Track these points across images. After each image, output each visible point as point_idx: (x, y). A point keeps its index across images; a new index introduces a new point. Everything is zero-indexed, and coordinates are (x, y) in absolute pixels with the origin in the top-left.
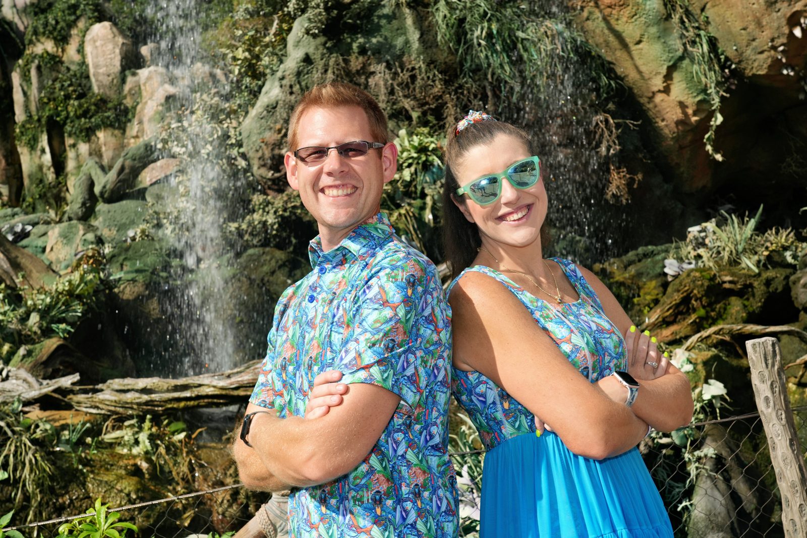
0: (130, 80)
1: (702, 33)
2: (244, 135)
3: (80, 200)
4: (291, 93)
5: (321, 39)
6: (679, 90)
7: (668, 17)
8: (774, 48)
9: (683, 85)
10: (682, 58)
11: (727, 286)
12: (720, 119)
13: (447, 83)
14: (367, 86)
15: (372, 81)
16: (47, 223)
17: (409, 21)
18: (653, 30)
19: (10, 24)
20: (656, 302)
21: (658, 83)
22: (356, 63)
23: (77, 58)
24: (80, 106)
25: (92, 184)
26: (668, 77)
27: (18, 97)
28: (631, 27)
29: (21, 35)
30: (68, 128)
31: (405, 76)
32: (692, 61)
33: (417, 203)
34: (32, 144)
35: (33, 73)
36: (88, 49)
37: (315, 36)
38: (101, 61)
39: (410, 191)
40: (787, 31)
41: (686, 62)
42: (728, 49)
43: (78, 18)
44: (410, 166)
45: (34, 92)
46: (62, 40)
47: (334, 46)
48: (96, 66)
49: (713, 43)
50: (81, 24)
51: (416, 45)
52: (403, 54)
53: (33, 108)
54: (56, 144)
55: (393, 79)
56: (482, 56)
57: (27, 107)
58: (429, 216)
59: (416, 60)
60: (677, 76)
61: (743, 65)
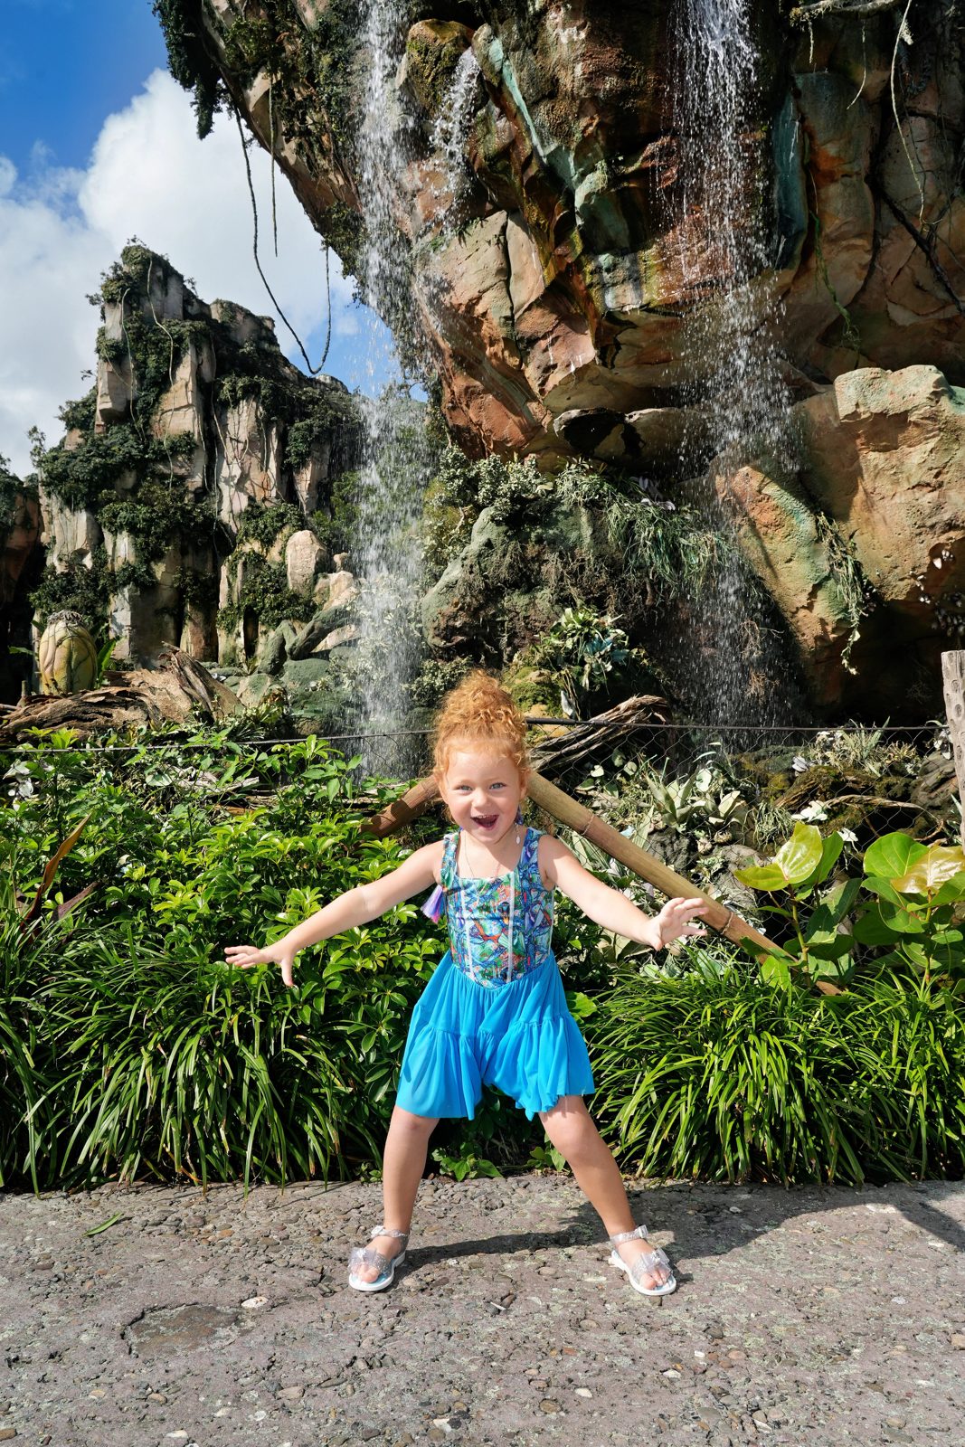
0: (321, 581)
1: (849, 557)
2: (424, 608)
3: (271, 657)
4: (471, 572)
5: (504, 528)
6: (822, 607)
7: (819, 540)
8: (914, 576)
9: (826, 604)
10: (827, 578)
11: (850, 785)
12: (857, 636)
13: (612, 575)
14: (539, 572)
15: (544, 569)
16: (239, 675)
17: (584, 519)
18: (804, 550)
19: (226, 526)
20: (782, 792)
21: (803, 599)
22: (532, 550)
23: (278, 559)
24: (275, 599)
25: (283, 643)
26: (813, 595)
27: (224, 587)
28: (784, 546)
29: (233, 536)
30: (263, 617)
31: (575, 566)
32: (837, 582)
33: (577, 668)
34: (230, 628)
35: (240, 567)
36: (289, 551)
37: (498, 523)
38: (299, 563)
39: (571, 658)
40: (928, 562)
41: (832, 581)
42: (871, 574)
43: (284, 525)
44: (573, 636)
45: (238, 584)
46: (268, 542)
47: (514, 535)
48: (294, 567)
49: (858, 567)
50: (286, 530)
51: (587, 540)
52: (575, 546)
53: (235, 598)
54: (250, 630)
55: (564, 568)
56: (646, 555)
57: (230, 596)
58: (585, 681)
59: (586, 552)
60: (821, 594)
61: (884, 590)
